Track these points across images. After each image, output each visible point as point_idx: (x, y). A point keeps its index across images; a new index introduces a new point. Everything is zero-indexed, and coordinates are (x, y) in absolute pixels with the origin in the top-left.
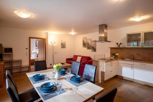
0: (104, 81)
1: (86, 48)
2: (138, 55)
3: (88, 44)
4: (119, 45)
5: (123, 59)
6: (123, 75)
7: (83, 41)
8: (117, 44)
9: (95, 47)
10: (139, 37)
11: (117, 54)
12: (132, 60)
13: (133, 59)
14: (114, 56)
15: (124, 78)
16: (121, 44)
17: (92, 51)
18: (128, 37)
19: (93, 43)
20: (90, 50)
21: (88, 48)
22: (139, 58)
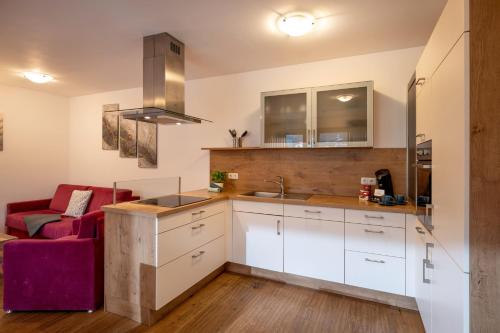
0: (152, 311)
1: (117, 153)
2: (300, 175)
3: (125, 134)
4: (240, 140)
5: (253, 194)
6: (249, 262)
7: (105, 120)
8: (234, 134)
9: (153, 147)
10: (302, 109)
11: (234, 176)
12: (282, 199)
13: (286, 193)
14: (221, 185)
15: (253, 273)
16: (245, 134)
17: (140, 166)
18: (267, 108)
19: (147, 131)
20: (135, 161)
21: (127, 152)
22: (305, 189)
